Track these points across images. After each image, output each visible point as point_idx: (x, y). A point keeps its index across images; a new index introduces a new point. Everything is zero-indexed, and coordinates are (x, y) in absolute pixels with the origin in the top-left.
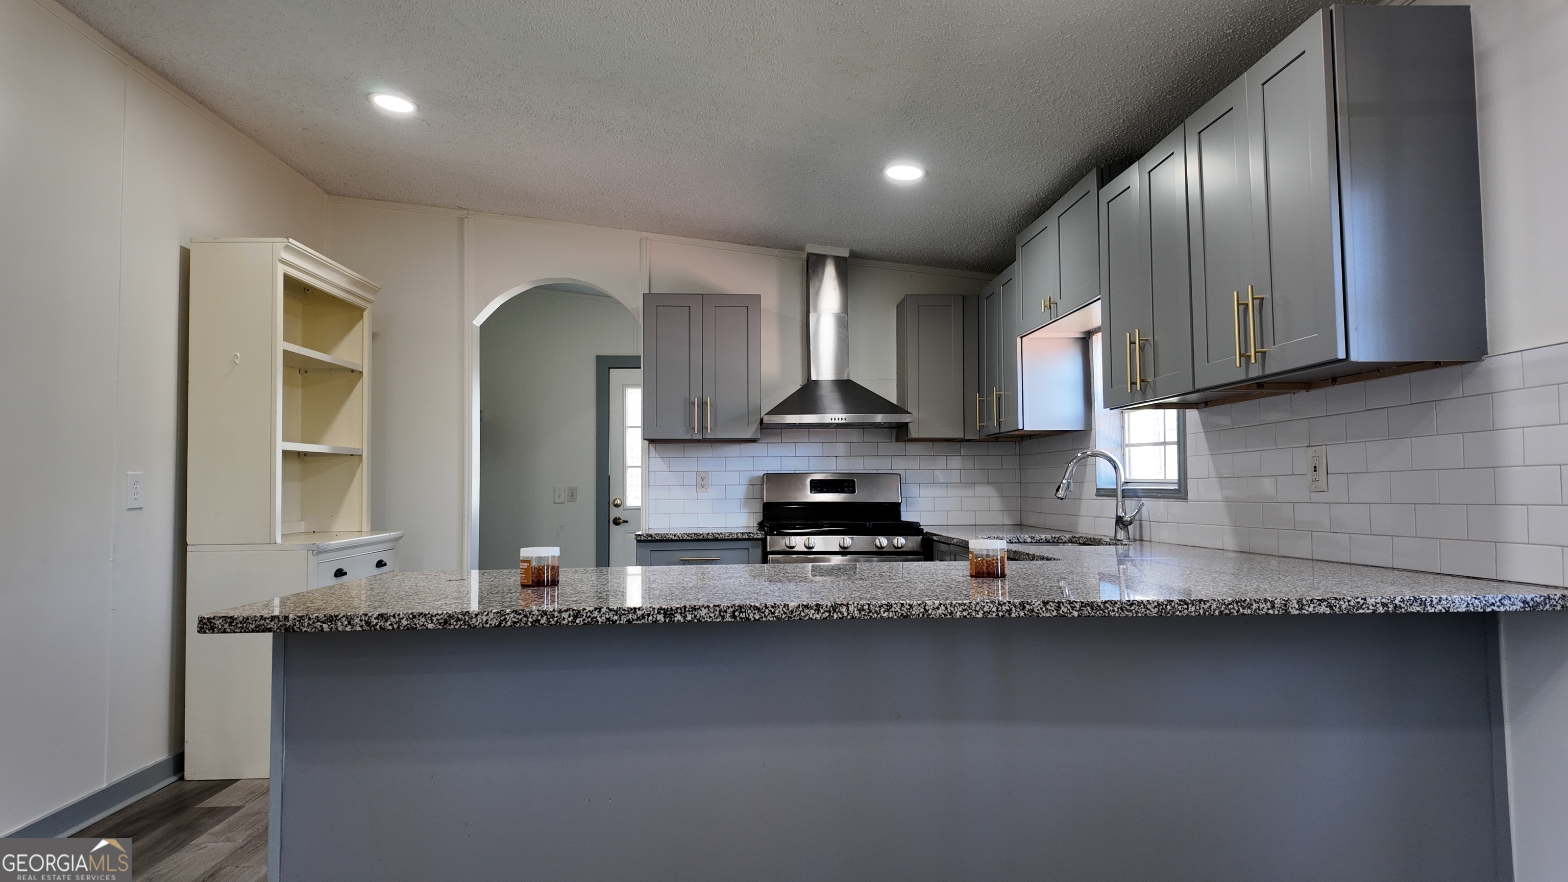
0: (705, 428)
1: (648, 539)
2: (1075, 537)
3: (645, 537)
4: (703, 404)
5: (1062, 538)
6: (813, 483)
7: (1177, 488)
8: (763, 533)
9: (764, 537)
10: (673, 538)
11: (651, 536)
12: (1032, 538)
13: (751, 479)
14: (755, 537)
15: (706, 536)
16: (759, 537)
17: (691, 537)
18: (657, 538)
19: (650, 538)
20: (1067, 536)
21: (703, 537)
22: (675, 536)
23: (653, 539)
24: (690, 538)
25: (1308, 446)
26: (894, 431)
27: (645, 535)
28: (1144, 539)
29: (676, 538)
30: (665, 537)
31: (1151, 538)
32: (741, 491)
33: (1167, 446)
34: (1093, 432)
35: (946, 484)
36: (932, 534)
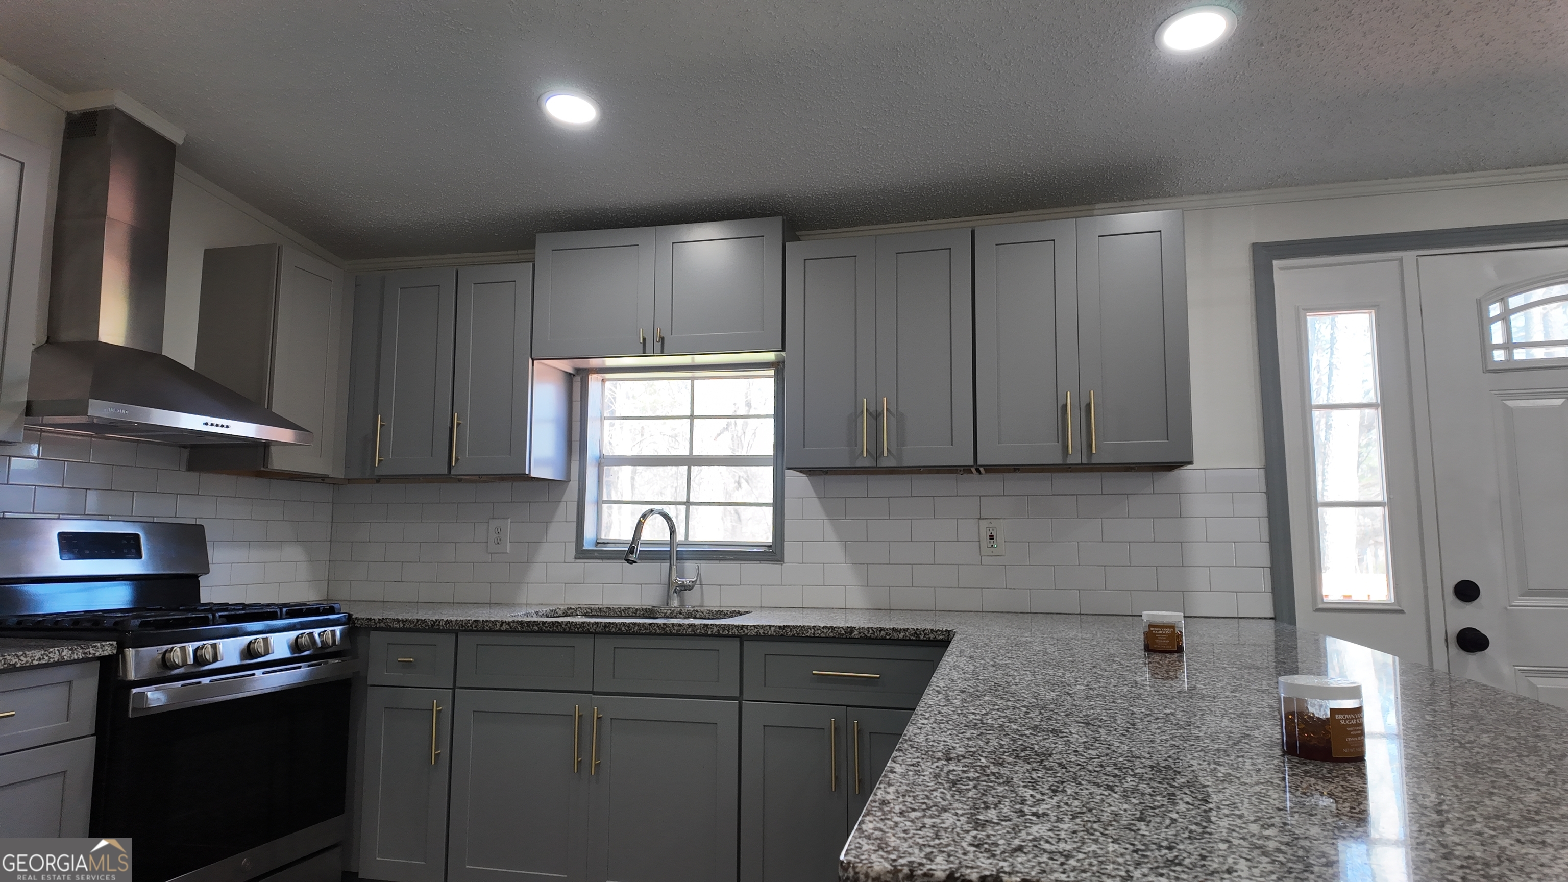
6: (64, 539)
7: (769, 549)
8: (115, 643)
9: (115, 652)
14: (97, 654)
25: (980, 519)
33: (691, 507)
34: (574, 485)
35: (249, 543)
36: (370, 619)
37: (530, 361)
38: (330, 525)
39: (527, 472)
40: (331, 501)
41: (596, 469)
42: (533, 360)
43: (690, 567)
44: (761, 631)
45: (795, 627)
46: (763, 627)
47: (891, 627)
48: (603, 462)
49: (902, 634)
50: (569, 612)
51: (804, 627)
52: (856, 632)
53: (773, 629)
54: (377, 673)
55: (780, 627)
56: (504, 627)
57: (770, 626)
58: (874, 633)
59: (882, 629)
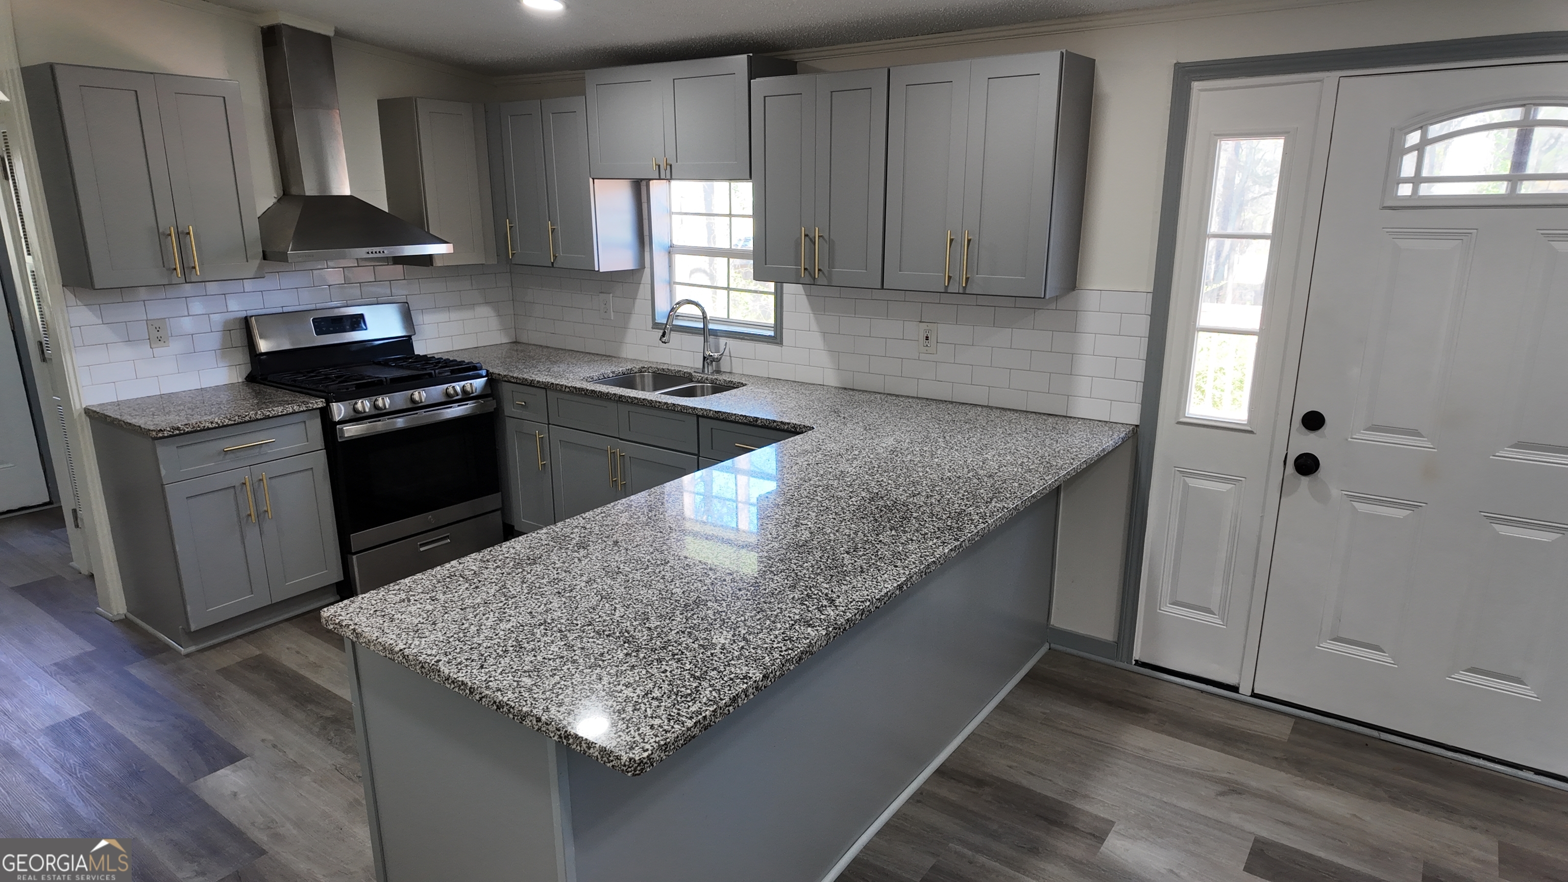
0: (188, 268)
1: (175, 433)
2: (644, 367)
3: (169, 431)
4: (182, 235)
5: (634, 369)
6: (316, 322)
7: (773, 335)
8: (324, 400)
9: (325, 405)
10: (210, 426)
11: (178, 429)
12: (613, 372)
13: (226, 323)
14: (314, 407)
15: (253, 416)
16: (319, 406)
17: (235, 421)
18: (187, 430)
19: (178, 432)
20: (637, 367)
21: (250, 418)
22: (212, 423)
23: (182, 432)
24: (233, 422)
25: (920, 322)
27: (168, 429)
29: (214, 425)
30: (199, 426)
32: (214, 340)
33: (730, 292)
34: (647, 271)
35: (448, 308)
36: (499, 374)
37: (591, 180)
38: (510, 288)
39: (597, 268)
40: (509, 271)
41: (667, 256)
42: (593, 179)
43: (722, 341)
44: (705, 413)
45: (725, 413)
46: (706, 410)
47: (781, 420)
48: (671, 250)
49: (787, 426)
50: (643, 370)
51: (729, 413)
52: (759, 421)
53: (711, 412)
54: (509, 409)
55: (716, 412)
56: (567, 390)
57: (710, 410)
58: (770, 423)
59: (774, 421)
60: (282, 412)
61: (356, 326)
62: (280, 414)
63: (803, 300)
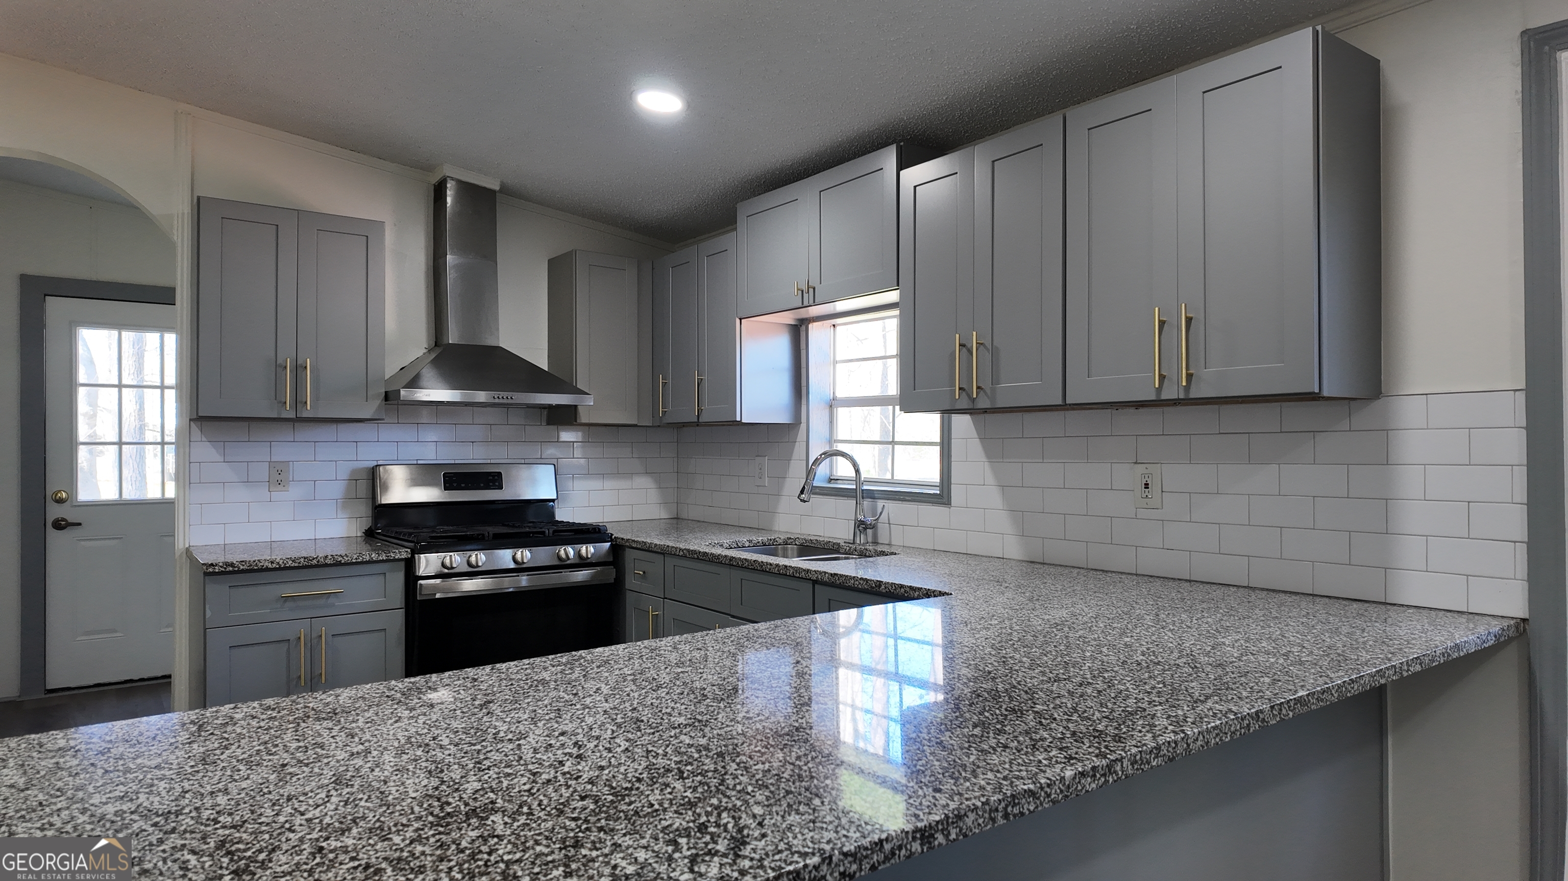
0: (301, 402)
1: (227, 570)
2: (793, 538)
3: (221, 567)
4: (299, 369)
5: (777, 539)
6: (447, 477)
7: (938, 492)
8: (409, 550)
9: (410, 556)
10: (270, 566)
11: (232, 565)
12: (750, 541)
13: (354, 471)
14: (396, 557)
15: (322, 560)
16: (403, 557)
17: (299, 563)
18: (242, 567)
19: (231, 569)
20: (782, 538)
21: (318, 562)
22: (272, 563)
23: (236, 569)
24: (296, 565)
25: (1136, 463)
26: (545, 412)
27: (221, 564)
28: (880, 541)
29: (274, 565)
30: (256, 565)
31: (890, 540)
32: (337, 489)
33: (896, 446)
34: (803, 426)
35: (603, 476)
36: (623, 539)
37: (738, 321)
38: (676, 459)
39: (738, 419)
40: (676, 440)
41: (827, 411)
42: (741, 319)
44: (820, 577)
45: (841, 576)
46: (821, 573)
47: (909, 585)
48: (833, 404)
49: (917, 593)
51: (847, 576)
52: (883, 587)
53: (827, 575)
54: (631, 582)
55: (831, 574)
56: (681, 553)
57: (825, 573)
58: (895, 590)
59: (902, 586)
60: (356, 559)
61: (491, 484)
62: (354, 561)
63: (976, 445)
